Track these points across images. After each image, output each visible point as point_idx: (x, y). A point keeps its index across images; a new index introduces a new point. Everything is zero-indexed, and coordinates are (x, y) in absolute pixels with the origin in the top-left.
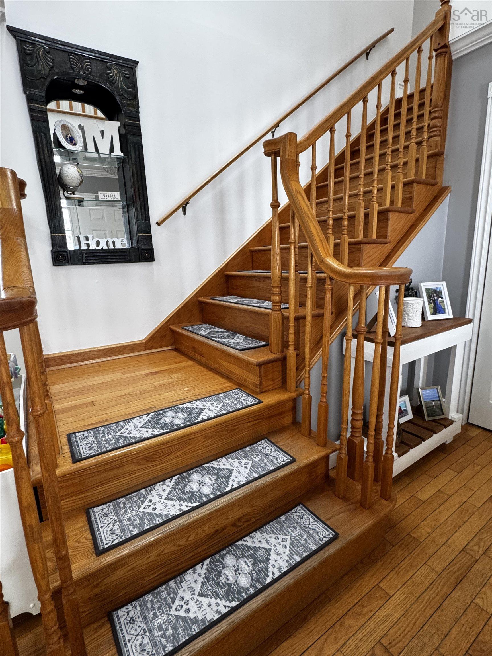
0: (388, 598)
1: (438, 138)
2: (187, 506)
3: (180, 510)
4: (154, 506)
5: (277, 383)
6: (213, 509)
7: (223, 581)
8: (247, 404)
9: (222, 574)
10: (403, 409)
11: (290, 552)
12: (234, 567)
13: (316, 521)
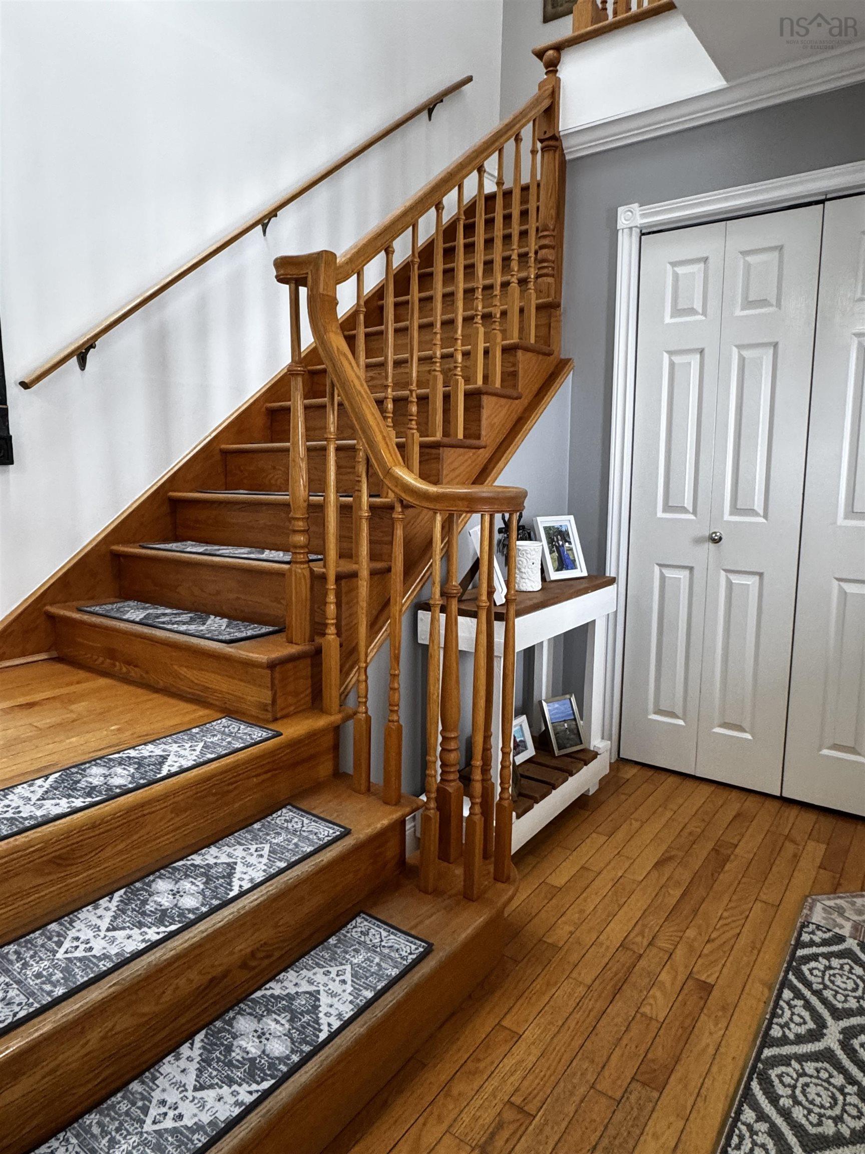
0: (515, 1040)
1: (550, 280)
2: (158, 933)
3: (143, 941)
4: (88, 946)
5: (303, 702)
6: (210, 931)
7: (239, 1058)
8: (252, 739)
9: (234, 1048)
10: (518, 740)
11: (355, 988)
12: (256, 1031)
13: (392, 933)
